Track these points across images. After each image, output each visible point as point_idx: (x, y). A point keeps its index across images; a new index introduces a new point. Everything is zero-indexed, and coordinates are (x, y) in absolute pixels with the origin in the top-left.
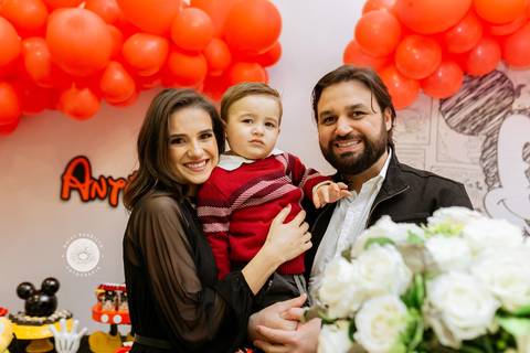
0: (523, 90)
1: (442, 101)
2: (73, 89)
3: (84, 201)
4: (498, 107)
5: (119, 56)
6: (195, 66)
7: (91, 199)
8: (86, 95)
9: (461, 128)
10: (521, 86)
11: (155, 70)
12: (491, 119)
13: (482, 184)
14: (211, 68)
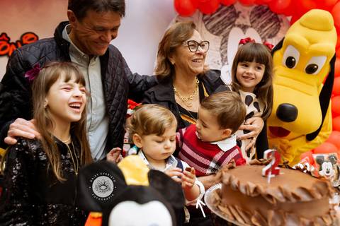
0: (240, 15)
1: (204, 15)
4: (229, 22)
9: (212, 30)
10: (240, 12)
12: (226, 28)
13: (220, 62)
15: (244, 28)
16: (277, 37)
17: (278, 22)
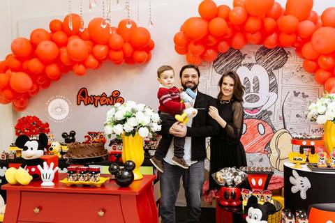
1: (214, 62)
2: (77, 65)
3: (85, 105)
4: (236, 64)
5: (91, 53)
6: (118, 55)
7: (88, 104)
8: (81, 67)
9: (221, 72)
10: (245, 55)
11: (105, 57)
12: (233, 68)
14: (125, 54)
15: (250, 65)
16: (283, 68)
17: (285, 55)
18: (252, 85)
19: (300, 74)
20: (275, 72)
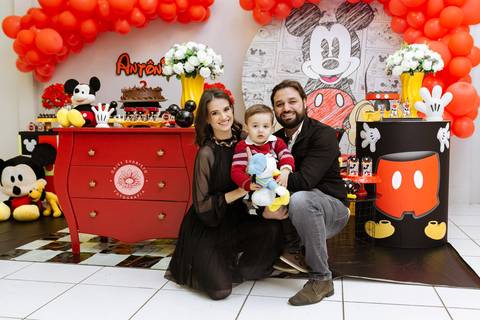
2: (120, 21)
3: (127, 75)
5: (137, 5)
6: (170, 8)
7: (130, 74)
8: (124, 24)
9: (294, 33)
10: (324, 12)
11: (153, 11)
14: (178, 9)
15: (329, 25)
16: (368, 28)
17: (371, 13)
18: (331, 48)
19: (387, 36)
20: (358, 33)
